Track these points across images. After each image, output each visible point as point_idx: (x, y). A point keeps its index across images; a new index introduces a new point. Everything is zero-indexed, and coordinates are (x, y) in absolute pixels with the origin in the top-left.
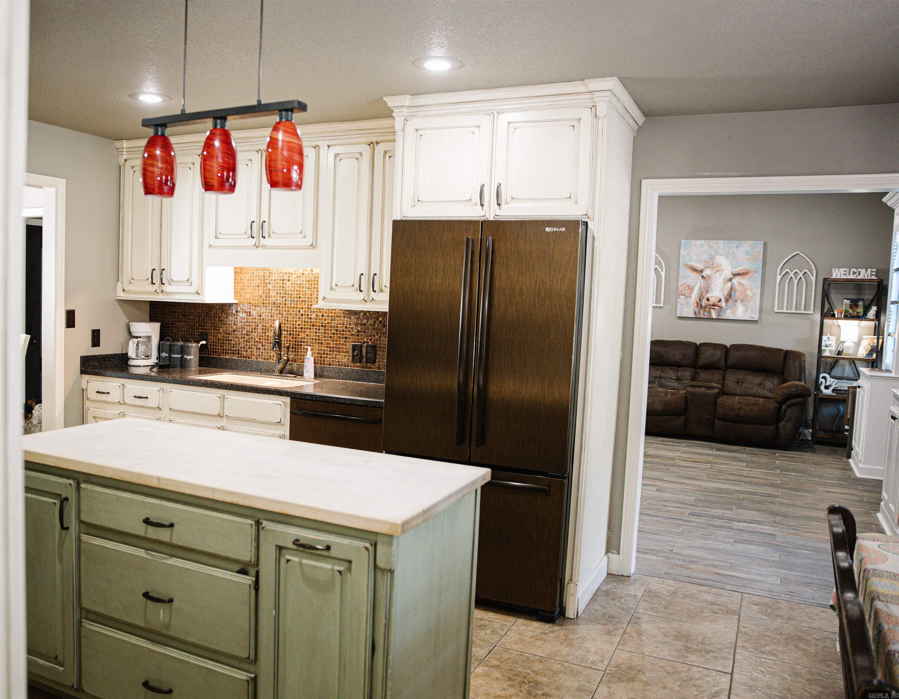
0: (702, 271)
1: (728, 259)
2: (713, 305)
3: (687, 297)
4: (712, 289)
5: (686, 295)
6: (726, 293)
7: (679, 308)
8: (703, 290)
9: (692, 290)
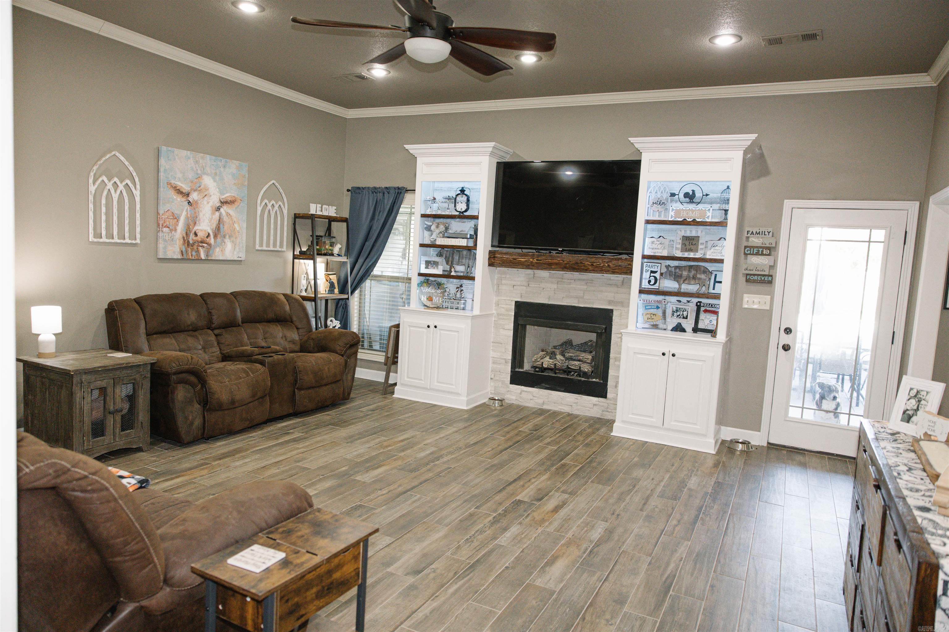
0: (188, 195)
1: (215, 181)
2: (202, 242)
3: (171, 230)
4: (200, 220)
5: (171, 228)
6: (214, 226)
7: (161, 246)
8: (190, 221)
9: (177, 221)
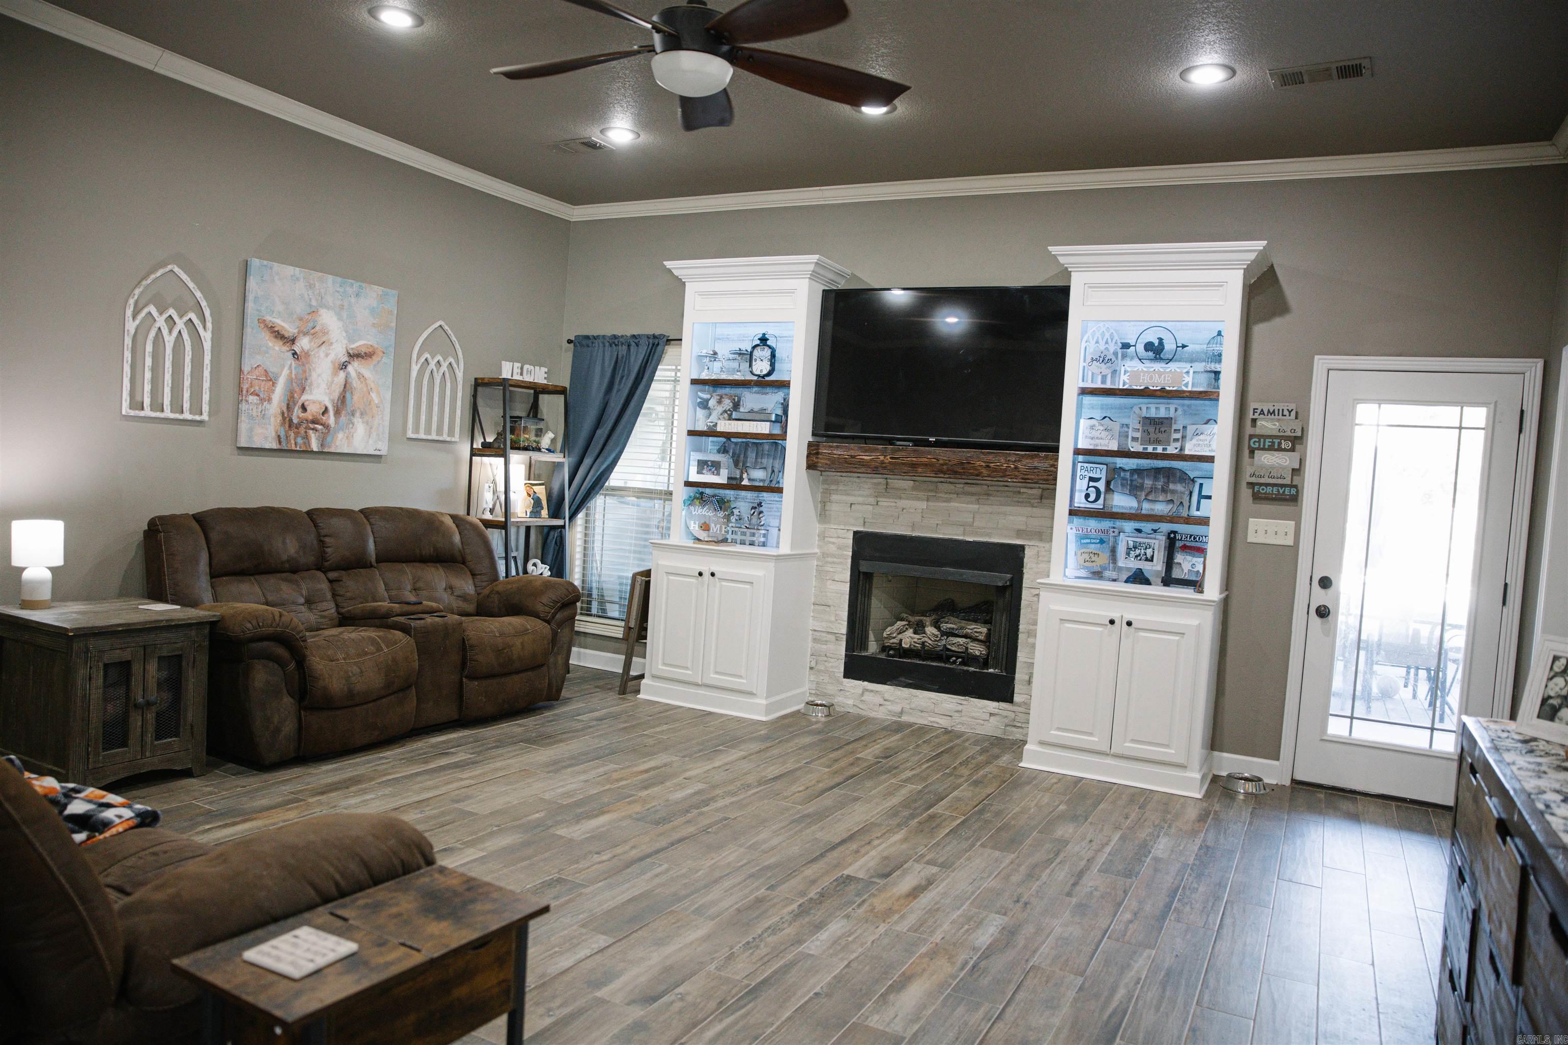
0: (293, 341)
1: (340, 319)
2: (314, 422)
3: (262, 400)
4: (311, 384)
5: (262, 396)
6: (336, 395)
7: (244, 426)
8: (294, 385)
9: (274, 384)
